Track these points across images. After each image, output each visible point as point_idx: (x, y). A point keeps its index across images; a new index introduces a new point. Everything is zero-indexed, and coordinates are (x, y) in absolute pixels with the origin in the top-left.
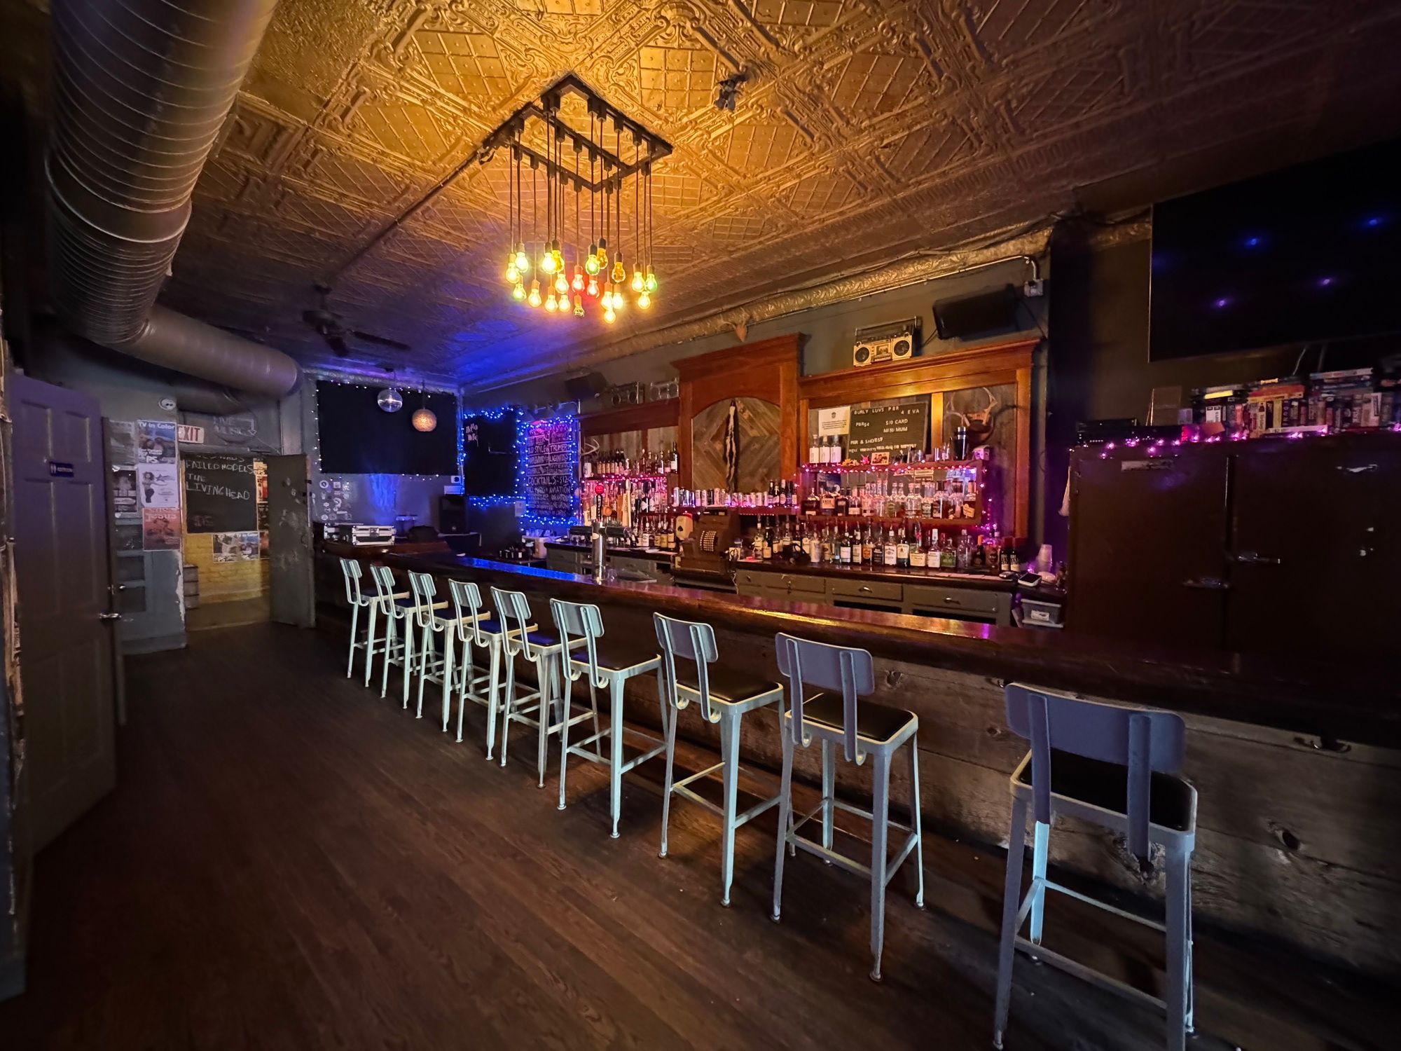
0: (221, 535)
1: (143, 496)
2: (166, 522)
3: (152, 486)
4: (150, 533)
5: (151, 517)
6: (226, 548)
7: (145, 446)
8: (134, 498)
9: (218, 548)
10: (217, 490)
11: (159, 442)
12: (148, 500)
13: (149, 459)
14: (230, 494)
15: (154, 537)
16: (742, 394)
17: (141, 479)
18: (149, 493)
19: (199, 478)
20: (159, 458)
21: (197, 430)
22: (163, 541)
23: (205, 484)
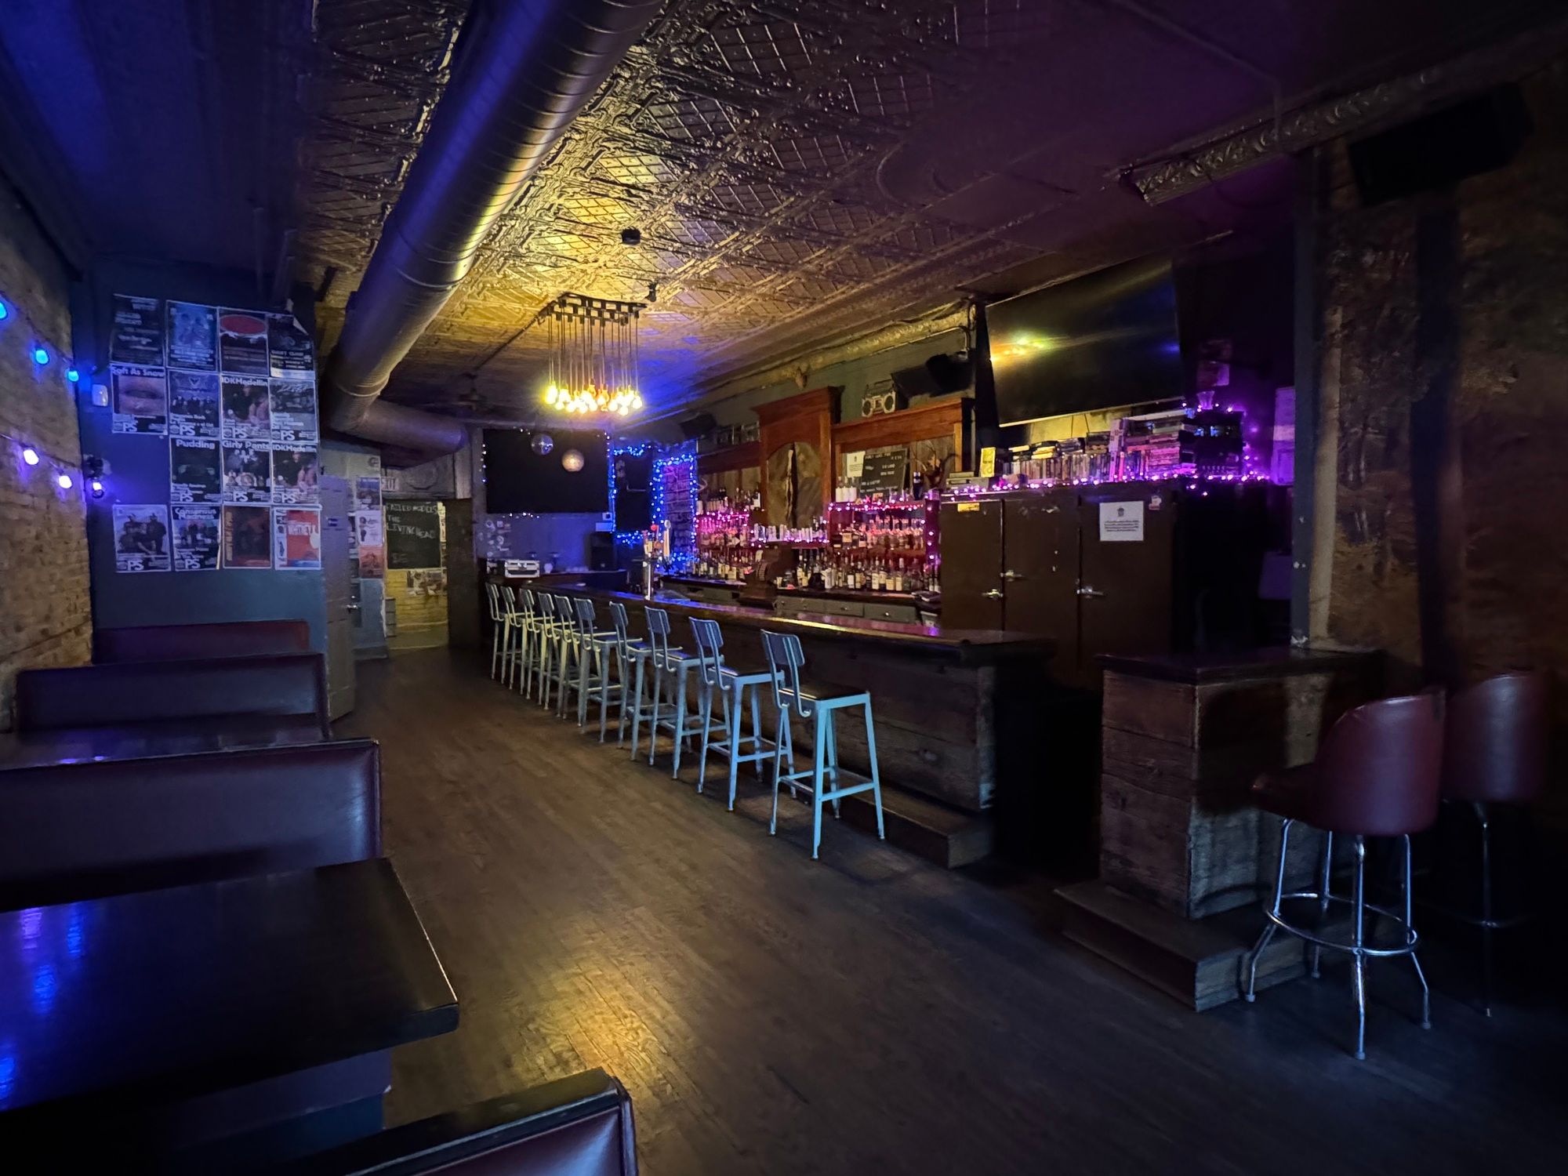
0: (413, 571)
1: (360, 537)
2: (374, 556)
3: (366, 529)
4: (364, 565)
5: (365, 553)
6: (416, 583)
7: (361, 496)
8: (354, 538)
9: (410, 584)
10: (410, 531)
11: (370, 493)
12: (363, 540)
13: (363, 506)
14: (419, 534)
15: (367, 569)
16: (800, 438)
17: (358, 522)
18: (363, 534)
19: (396, 519)
20: (370, 505)
21: (394, 480)
22: (371, 572)
23: (401, 524)
